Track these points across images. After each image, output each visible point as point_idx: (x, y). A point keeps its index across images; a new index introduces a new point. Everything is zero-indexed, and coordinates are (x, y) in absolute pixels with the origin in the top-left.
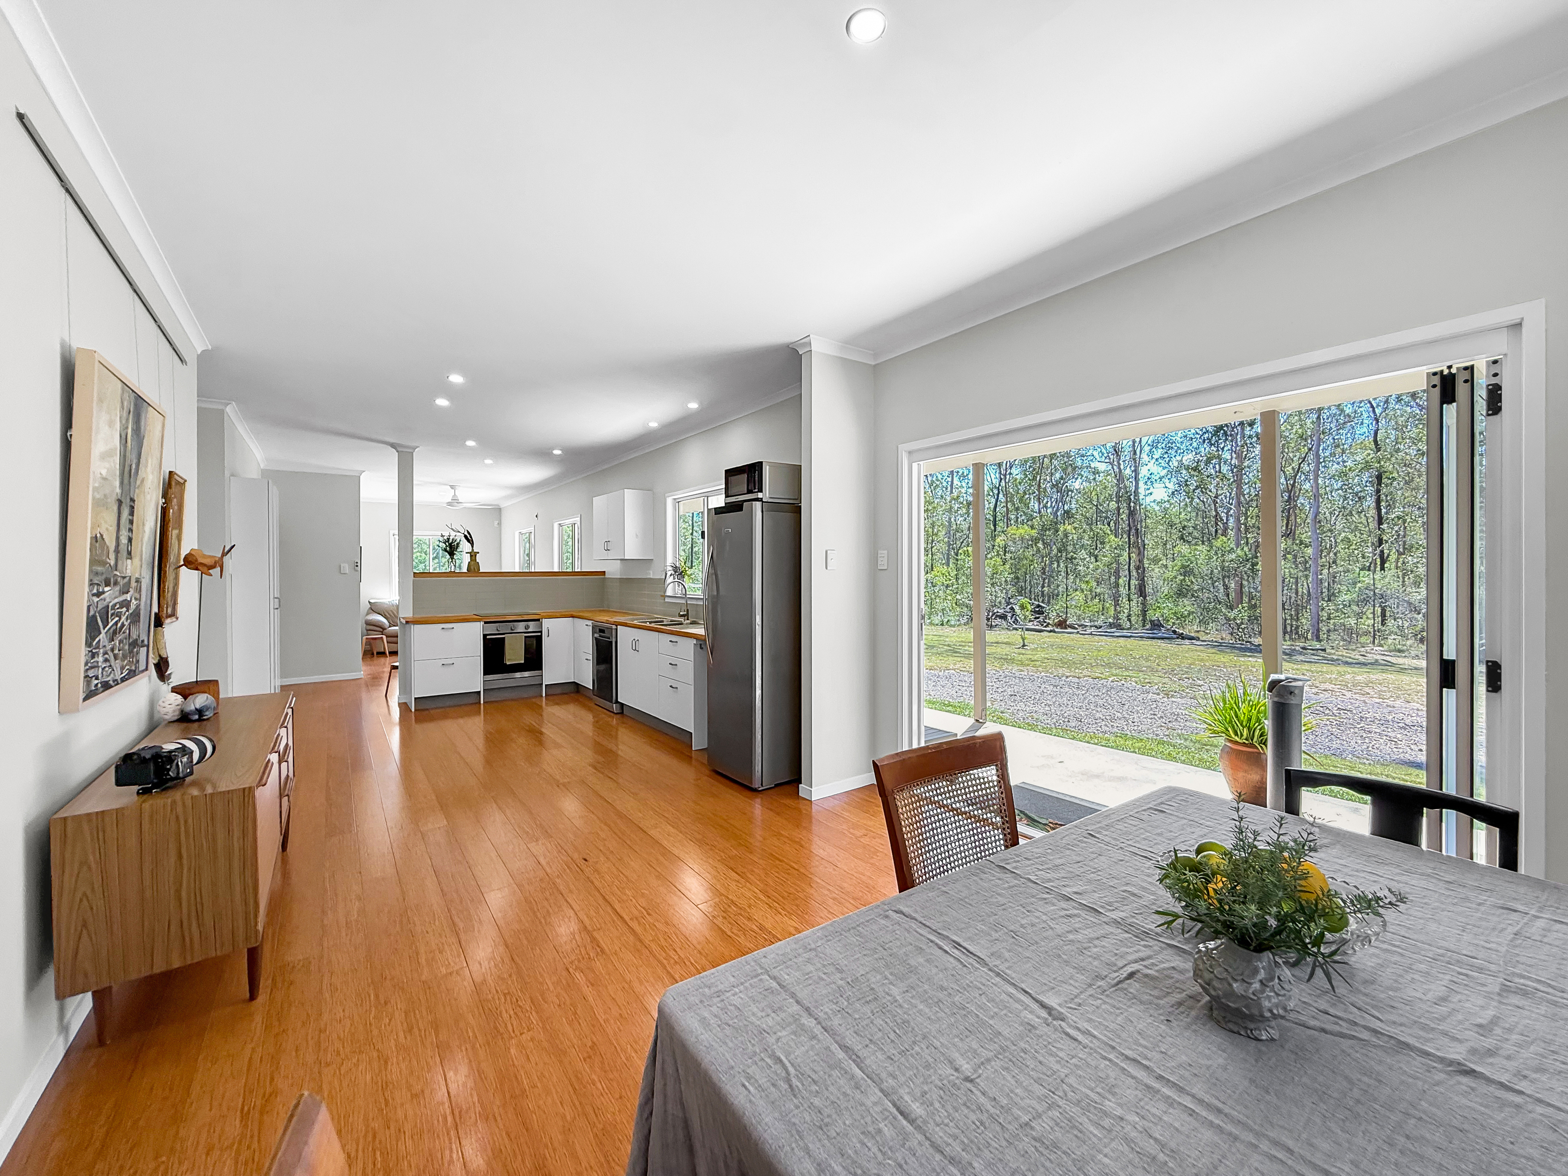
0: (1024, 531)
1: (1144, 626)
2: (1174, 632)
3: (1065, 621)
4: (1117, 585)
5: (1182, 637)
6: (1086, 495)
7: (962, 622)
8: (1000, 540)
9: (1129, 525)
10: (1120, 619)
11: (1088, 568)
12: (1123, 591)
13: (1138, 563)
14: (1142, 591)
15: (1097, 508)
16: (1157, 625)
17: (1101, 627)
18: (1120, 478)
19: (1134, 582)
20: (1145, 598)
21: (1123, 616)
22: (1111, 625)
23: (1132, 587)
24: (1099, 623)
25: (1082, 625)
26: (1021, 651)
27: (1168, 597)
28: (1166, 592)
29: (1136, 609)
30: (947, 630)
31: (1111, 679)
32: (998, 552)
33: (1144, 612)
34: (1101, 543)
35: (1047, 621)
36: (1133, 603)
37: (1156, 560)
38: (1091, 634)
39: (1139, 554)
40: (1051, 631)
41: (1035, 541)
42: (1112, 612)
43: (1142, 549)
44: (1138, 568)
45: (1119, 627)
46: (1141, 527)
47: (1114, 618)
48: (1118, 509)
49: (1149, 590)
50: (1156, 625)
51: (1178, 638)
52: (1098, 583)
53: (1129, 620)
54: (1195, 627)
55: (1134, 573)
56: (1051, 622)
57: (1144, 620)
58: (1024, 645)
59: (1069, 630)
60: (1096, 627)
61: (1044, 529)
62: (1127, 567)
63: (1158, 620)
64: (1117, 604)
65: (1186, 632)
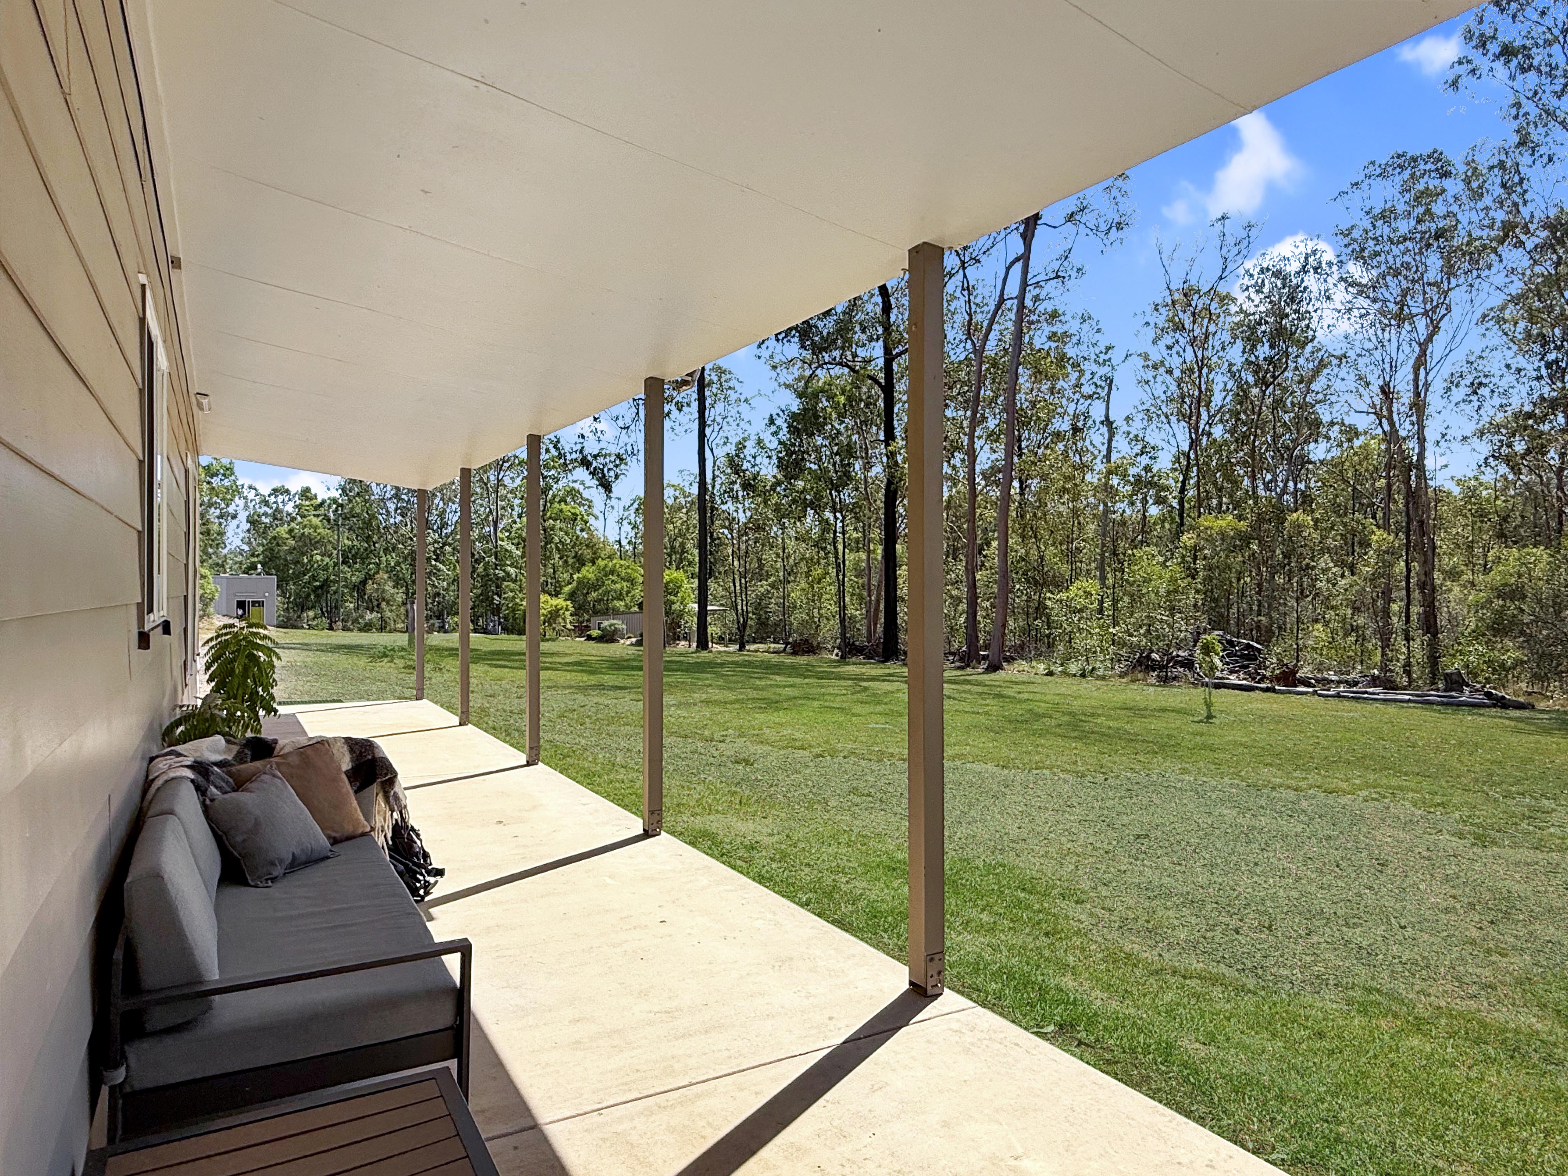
0: (1227, 522)
1: (1433, 683)
2: (1489, 695)
3: (1294, 672)
4: (1386, 613)
5: (1502, 704)
6: (1335, 466)
7: (1118, 670)
8: (1187, 538)
9: (1408, 514)
10: (1391, 671)
11: (1334, 585)
12: (1396, 622)
13: (1423, 578)
14: (1430, 625)
15: (1354, 489)
16: (1457, 682)
17: (1356, 684)
18: (1392, 437)
19: (1416, 610)
20: (1435, 635)
21: (1397, 667)
22: (1375, 681)
23: (1414, 617)
24: (1354, 675)
25: (1324, 679)
26: (1203, 727)
27: (1477, 634)
28: (1473, 626)
29: (1419, 654)
30: (1088, 686)
31: (1364, 793)
32: (1183, 557)
33: (1433, 659)
34: (1361, 544)
35: (1262, 672)
36: (1415, 645)
37: (1453, 575)
38: (1338, 695)
39: (1425, 562)
40: (1267, 690)
41: (1245, 539)
42: (1378, 658)
43: (1430, 553)
44: (1422, 586)
45: (1390, 685)
46: (1429, 517)
47: (1381, 669)
48: (1389, 486)
49: (1442, 620)
50: (1455, 682)
51: (1494, 706)
52: (1356, 610)
53: (1408, 673)
54: (1524, 685)
55: (1416, 595)
56: (1268, 674)
57: (1434, 674)
58: (1210, 716)
59: (1301, 689)
60: (1347, 682)
61: (1261, 518)
62: (1404, 584)
63: (1459, 674)
64: (1386, 643)
65: (1507, 693)
